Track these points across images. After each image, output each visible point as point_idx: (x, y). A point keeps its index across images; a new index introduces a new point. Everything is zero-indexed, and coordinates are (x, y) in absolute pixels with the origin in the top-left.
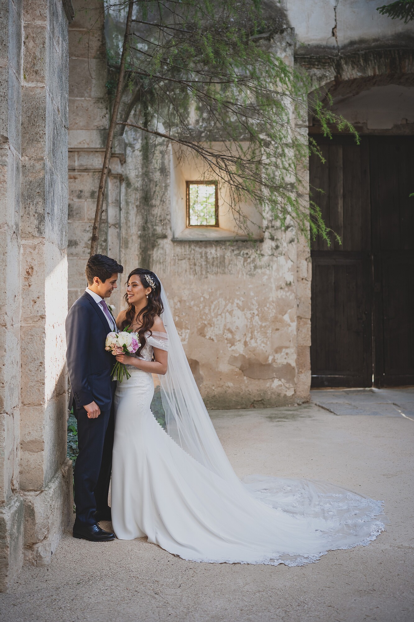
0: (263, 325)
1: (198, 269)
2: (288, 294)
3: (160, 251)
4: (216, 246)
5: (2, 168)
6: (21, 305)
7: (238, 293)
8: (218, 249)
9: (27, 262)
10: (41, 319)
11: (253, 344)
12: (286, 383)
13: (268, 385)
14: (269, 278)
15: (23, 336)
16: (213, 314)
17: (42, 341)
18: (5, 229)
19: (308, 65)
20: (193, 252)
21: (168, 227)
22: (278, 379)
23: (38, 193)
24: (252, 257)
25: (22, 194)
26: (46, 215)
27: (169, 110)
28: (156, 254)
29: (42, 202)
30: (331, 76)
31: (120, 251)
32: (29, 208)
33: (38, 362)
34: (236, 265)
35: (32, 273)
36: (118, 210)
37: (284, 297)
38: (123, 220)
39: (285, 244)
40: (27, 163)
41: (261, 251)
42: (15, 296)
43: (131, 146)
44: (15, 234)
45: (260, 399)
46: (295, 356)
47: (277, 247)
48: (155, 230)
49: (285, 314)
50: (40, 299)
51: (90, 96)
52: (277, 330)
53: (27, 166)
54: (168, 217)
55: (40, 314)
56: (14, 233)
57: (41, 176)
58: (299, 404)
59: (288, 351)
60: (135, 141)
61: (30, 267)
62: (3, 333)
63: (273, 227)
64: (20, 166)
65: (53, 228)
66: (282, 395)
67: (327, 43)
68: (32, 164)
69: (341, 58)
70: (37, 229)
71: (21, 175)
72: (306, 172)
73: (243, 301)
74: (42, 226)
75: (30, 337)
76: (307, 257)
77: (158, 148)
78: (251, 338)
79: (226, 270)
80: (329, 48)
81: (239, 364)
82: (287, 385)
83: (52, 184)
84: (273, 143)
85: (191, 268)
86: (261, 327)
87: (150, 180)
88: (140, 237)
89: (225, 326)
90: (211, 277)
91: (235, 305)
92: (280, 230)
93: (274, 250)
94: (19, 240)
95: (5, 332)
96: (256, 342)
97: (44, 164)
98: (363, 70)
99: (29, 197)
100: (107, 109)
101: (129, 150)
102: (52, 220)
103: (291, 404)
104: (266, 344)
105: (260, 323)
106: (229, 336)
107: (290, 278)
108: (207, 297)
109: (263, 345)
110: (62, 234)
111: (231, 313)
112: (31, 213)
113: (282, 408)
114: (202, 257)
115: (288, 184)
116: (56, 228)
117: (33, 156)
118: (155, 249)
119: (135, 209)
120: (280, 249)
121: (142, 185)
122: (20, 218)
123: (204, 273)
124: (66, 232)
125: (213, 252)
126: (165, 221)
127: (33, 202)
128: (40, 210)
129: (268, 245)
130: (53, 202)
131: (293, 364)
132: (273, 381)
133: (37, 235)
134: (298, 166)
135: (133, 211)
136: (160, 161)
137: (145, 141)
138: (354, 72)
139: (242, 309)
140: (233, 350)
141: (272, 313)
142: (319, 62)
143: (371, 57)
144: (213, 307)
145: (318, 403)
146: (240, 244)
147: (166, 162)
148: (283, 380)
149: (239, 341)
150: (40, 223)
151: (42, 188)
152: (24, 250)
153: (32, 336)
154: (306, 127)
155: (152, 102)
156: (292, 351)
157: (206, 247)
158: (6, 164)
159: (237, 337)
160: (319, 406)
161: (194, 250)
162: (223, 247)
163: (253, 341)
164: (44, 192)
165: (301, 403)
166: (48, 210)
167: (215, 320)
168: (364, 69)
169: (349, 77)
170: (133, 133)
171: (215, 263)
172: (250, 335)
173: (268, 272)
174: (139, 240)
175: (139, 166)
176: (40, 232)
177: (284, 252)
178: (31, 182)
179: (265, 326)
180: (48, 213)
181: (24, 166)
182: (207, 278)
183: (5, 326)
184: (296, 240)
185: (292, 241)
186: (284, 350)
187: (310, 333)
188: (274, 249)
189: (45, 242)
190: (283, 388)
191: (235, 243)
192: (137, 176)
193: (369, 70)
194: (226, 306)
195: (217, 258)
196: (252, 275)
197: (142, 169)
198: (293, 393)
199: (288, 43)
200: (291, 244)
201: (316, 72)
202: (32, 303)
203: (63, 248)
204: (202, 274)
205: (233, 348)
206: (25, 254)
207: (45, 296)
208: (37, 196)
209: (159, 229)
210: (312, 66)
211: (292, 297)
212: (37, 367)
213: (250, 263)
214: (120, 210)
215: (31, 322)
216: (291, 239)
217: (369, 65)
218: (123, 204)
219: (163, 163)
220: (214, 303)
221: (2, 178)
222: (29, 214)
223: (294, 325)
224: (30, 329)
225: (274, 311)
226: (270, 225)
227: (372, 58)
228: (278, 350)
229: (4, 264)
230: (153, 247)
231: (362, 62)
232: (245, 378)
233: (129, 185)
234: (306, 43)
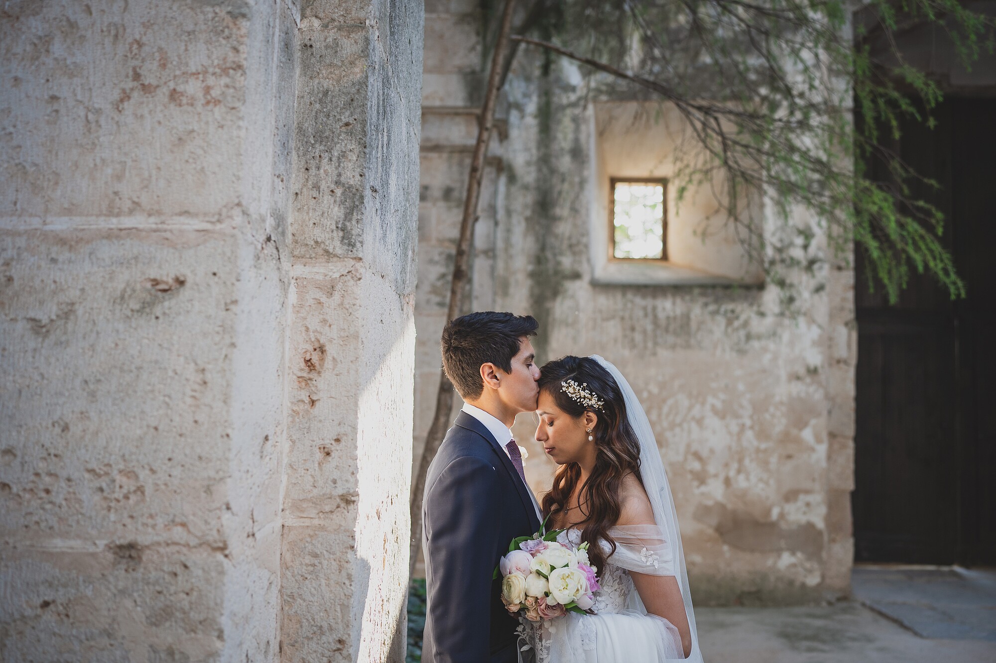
0: (763, 446)
1: (638, 337)
2: (811, 389)
3: (568, 303)
4: (674, 295)
5: (231, 25)
6: (285, 461)
7: (714, 385)
8: (678, 301)
9: (307, 329)
10: (343, 505)
11: (741, 482)
12: (806, 560)
13: (770, 562)
14: (775, 359)
15: (288, 556)
16: (665, 424)
17: (344, 573)
18: (234, 224)
20: (629, 305)
21: (584, 259)
22: (789, 553)
23: (347, 124)
24: (743, 317)
25: (300, 130)
26: (368, 193)
27: (589, 42)
28: (560, 308)
29: (356, 151)
31: (494, 301)
32: (318, 168)
33: (330, 639)
34: (711, 332)
35: (322, 366)
36: (492, 223)
37: (803, 395)
38: (500, 244)
39: (806, 295)
40: (316, 36)
41: (759, 306)
42: (266, 438)
43: (519, 107)
44: (271, 245)
45: (753, 589)
46: (823, 510)
47: (791, 300)
48: (558, 263)
49: (805, 427)
50: (343, 443)
51: (447, 11)
52: (789, 457)
53: (317, 45)
54: (584, 240)
55: (340, 491)
56: (269, 239)
57: (357, 73)
58: (830, 603)
59: (810, 498)
60: (526, 100)
61: (317, 345)
62: (213, 574)
63: (783, 261)
64: (297, 43)
65: (385, 235)
66: (797, 584)
68: (330, 40)
70: (341, 234)
71: (298, 71)
73: (724, 402)
74: (354, 222)
75: (308, 560)
76: (848, 319)
77: (568, 112)
78: (739, 471)
79: (693, 341)
81: (714, 521)
82: (807, 565)
83: (385, 109)
85: (625, 336)
86: (758, 450)
87: (553, 171)
88: (532, 275)
89: (688, 446)
90: (664, 354)
91: (708, 407)
92: (797, 267)
93: (785, 306)
94: (286, 265)
95: (222, 573)
96: (748, 479)
97: (367, 40)
99: (320, 137)
100: (478, 34)
101: (514, 116)
102: (382, 211)
103: (814, 602)
104: (767, 483)
105: (755, 443)
106: (696, 466)
107: (815, 358)
108: (655, 390)
109: (761, 485)
110: (406, 255)
111: (700, 422)
112: (323, 185)
113: (797, 610)
114: (646, 315)
116: (392, 237)
117: (335, 16)
118: (559, 299)
119: (523, 224)
120: (797, 304)
121: (538, 180)
122: (292, 197)
123: (650, 344)
124: (413, 251)
125: (667, 306)
126: (579, 247)
127: (329, 150)
128: (351, 176)
129: (771, 296)
130: (386, 162)
131: (820, 524)
132: (779, 556)
133: (339, 251)
135: (519, 228)
136: (570, 136)
137: (544, 99)
139: (721, 414)
140: (703, 494)
141: (779, 425)
144: (665, 409)
145: (868, 602)
146: (720, 292)
147: (583, 137)
148: (799, 555)
149: (716, 476)
150: (348, 216)
151: (358, 110)
152: (301, 294)
153: (316, 556)
154: (848, 73)
155: (559, 27)
156: (818, 498)
157: (654, 297)
158: (244, 10)
159: (712, 469)
160: (872, 609)
161: (632, 302)
162: (687, 298)
163: (741, 477)
164: (364, 123)
165: (833, 600)
166: (373, 179)
167: (668, 434)
170: (523, 84)
171: (671, 328)
172: (735, 465)
173: (772, 346)
174: (529, 282)
175: (533, 145)
176: (349, 240)
177: (804, 310)
178: (326, 93)
179: (765, 451)
180: (375, 190)
181: (307, 47)
182: (654, 354)
183: (223, 549)
184: (828, 288)
185: (819, 289)
186: (801, 496)
187: (851, 466)
188: (785, 303)
189: (362, 271)
190: (800, 569)
191: (709, 291)
192: (528, 164)
194: (690, 408)
195: (675, 318)
196: (741, 352)
197: (538, 148)
198: (819, 580)
200: (817, 294)
202: (319, 456)
203: (407, 291)
204: (645, 348)
205: (703, 489)
206: (302, 306)
207: (359, 436)
208: (343, 136)
209: (567, 262)
211: (819, 396)
212: (327, 653)
213: (737, 329)
214: (496, 224)
215: (313, 513)
216: (818, 286)
218: (501, 214)
219: (577, 140)
220: (670, 402)
221: (231, 56)
222: (317, 187)
223: (822, 449)
224: (311, 536)
225: (784, 421)
226: (778, 257)
228: (790, 496)
229: (228, 341)
230: (556, 292)
232: (726, 548)
233: (512, 179)
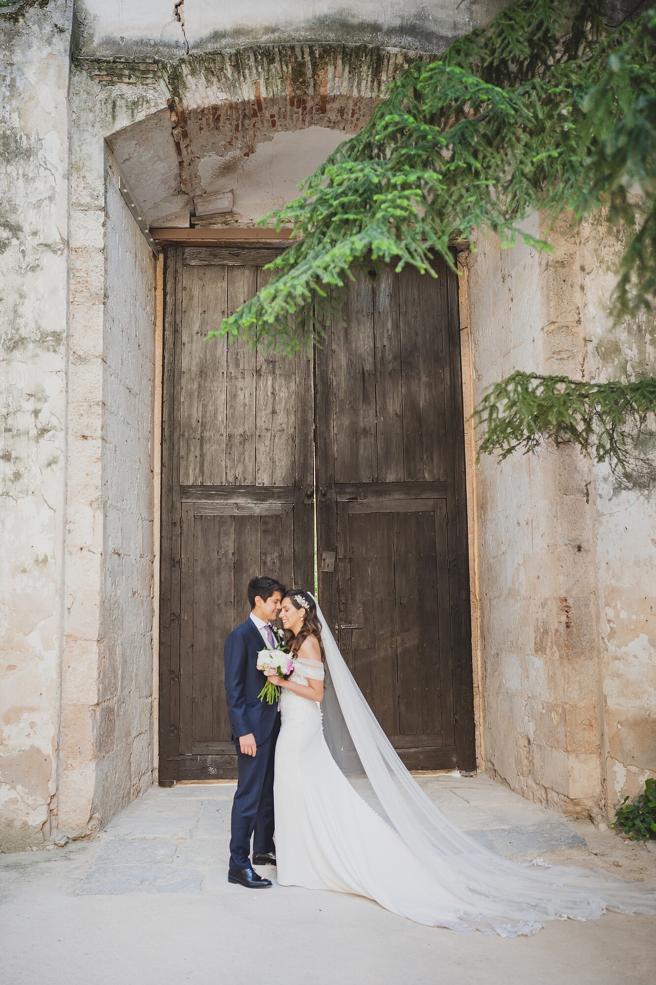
2: (40, 584)
12: (27, 794)
19: (107, 75)
22: (8, 786)
30: (159, 101)
37: (29, 591)
39: (35, 470)
46: (51, 730)
47: (17, 476)
49: (30, 632)
52: (11, 667)
58: (59, 845)
59: (34, 717)
66: (18, 824)
67: (161, 36)
69: (182, 61)
72: (95, 307)
76: (93, 498)
80: (167, 45)
82: (30, 801)
84: (14, 241)
92: (24, 438)
93: (9, 484)
98: (232, 86)
103: (37, 845)
107: (46, 546)
115: (47, 335)
120: (24, 480)
131: (47, 749)
134: (77, 294)
138: (210, 92)
142: (133, 69)
143: (249, 60)
148: (19, 787)
154: (99, 208)
156: (45, 717)
165: (64, 841)
168: (235, 87)
169: (199, 102)
177: (32, 488)
184: (62, 460)
185: (52, 462)
186: (25, 715)
187: (95, 674)
188: (10, 480)
190: (21, 806)
193: (245, 87)
198: (44, 818)
199: (56, 26)
200: (49, 468)
201: (124, 91)
210: (115, 79)
211: (49, 592)
216: (50, 458)
217: (245, 78)
223: (52, 657)
227: (252, 62)
228: (11, 716)
231: (229, 71)
234: (117, 35)
